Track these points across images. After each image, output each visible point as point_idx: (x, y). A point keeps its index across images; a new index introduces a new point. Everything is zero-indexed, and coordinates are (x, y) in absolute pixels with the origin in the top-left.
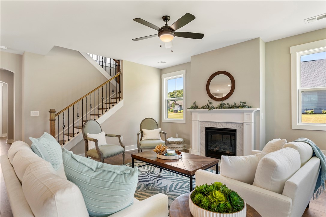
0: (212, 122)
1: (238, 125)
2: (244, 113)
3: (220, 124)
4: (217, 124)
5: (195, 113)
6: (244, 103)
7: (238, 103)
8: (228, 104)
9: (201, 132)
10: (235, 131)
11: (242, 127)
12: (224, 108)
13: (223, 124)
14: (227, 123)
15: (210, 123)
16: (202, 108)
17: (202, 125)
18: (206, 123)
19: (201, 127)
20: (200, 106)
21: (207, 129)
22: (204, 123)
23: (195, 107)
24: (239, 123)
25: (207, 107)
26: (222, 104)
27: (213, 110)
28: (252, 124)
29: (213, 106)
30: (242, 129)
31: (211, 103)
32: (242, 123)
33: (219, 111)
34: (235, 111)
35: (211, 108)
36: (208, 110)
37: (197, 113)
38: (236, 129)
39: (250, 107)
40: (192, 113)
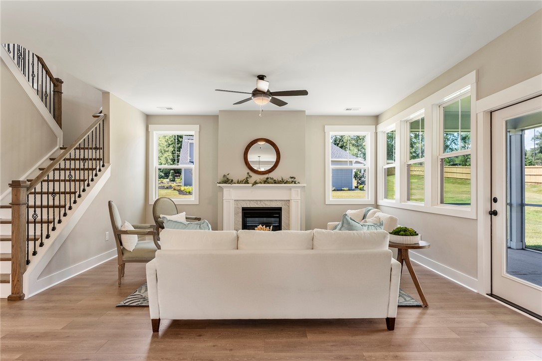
0: (251, 200)
1: (283, 203)
2: (292, 190)
3: (262, 203)
4: (259, 202)
5: (228, 189)
6: (292, 178)
7: (286, 177)
8: (272, 179)
9: (236, 214)
10: (280, 209)
11: (288, 204)
12: (268, 183)
13: (266, 202)
14: (270, 200)
15: (248, 202)
16: (238, 183)
17: (237, 204)
18: (243, 202)
19: (235, 207)
20: (235, 180)
21: (244, 209)
22: (240, 202)
23: (227, 181)
24: (284, 200)
25: (247, 182)
26: (267, 178)
27: (257, 185)
28: (299, 201)
29: (258, 181)
30: (289, 207)
31: (250, 177)
32: (289, 200)
33: (263, 187)
34: (282, 187)
35: (255, 183)
36: (251, 185)
37: (231, 190)
38: (281, 208)
39: (299, 183)
40: (223, 189)
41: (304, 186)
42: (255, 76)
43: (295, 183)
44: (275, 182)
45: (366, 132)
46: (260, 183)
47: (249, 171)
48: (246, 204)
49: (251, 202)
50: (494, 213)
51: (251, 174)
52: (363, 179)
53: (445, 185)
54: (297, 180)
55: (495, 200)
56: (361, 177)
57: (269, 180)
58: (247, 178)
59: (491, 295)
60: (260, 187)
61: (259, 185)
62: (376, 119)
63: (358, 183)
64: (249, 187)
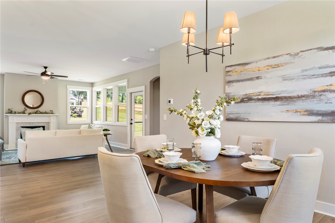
0: (27, 123)
1: (46, 124)
2: (51, 117)
4: (31, 124)
5: (12, 117)
6: (51, 111)
7: (48, 111)
8: (39, 111)
9: (17, 130)
12: (37, 113)
13: (36, 124)
14: (38, 123)
15: (25, 124)
16: (18, 113)
17: (18, 125)
18: (21, 124)
19: (16, 127)
22: (19, 124)
23: (11, 112)
24: (46, 122)
25: (24, 113)
26: (37, 111)
27: (31, 115)
28: (55, 122)
29: (31, 112)
30: (49, 125)
31: (26, 110)
32: (49, 122)
33: (34, 115)
34: (45, 115)
35: (30, 114)
36: (28, 114)
37: (14, 117)
38: (44, 126)
39: (55, 113)
40: (8, 117)
41: (57, 115)
42: (43, 66)
43: (53, 114)
44: (41, 113)
45: (88, 90)
46: (33, 113)
47: (25, 107)
48: (23, 125)
49: (27, 124)
50: (131, 124)
51: (27, 108)
52: (75, 110)
53: (119, 113)
54: (54, 112)
55: (132, 120)
56: (74, 109)
57: (38, 112)
58: (24, 111)
59: (131, 148)
60: (33, 115)
61: (32, 114)
62: (92, 85)
63: (72, 112)
64: (27, 115)
